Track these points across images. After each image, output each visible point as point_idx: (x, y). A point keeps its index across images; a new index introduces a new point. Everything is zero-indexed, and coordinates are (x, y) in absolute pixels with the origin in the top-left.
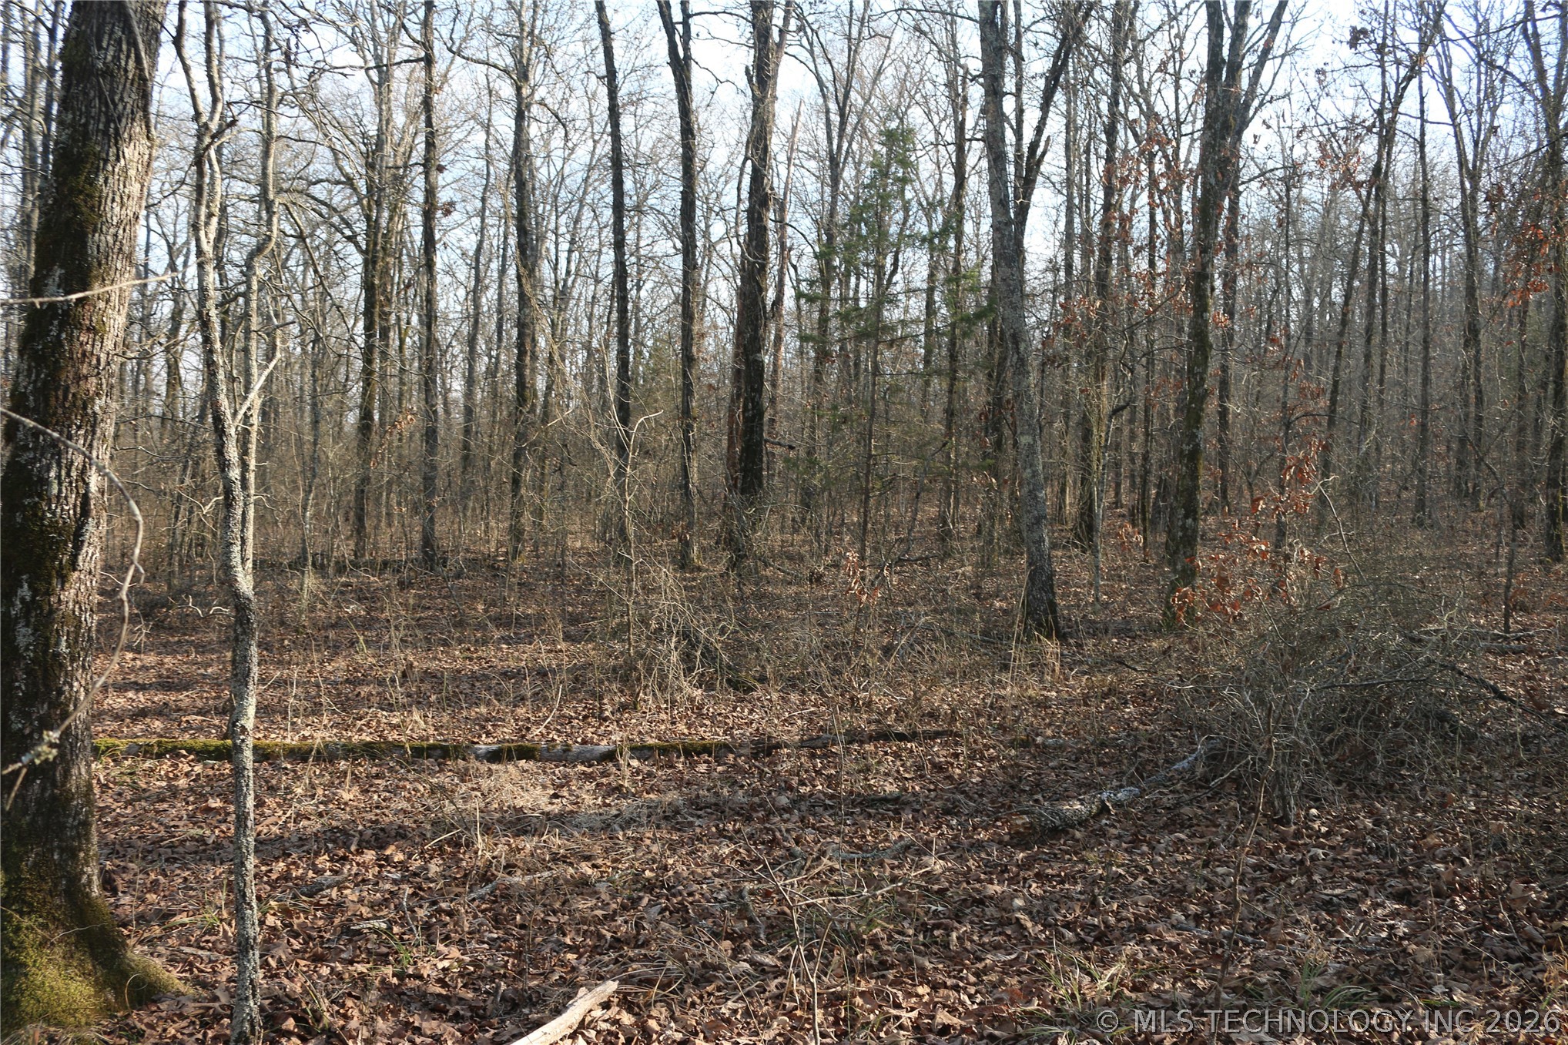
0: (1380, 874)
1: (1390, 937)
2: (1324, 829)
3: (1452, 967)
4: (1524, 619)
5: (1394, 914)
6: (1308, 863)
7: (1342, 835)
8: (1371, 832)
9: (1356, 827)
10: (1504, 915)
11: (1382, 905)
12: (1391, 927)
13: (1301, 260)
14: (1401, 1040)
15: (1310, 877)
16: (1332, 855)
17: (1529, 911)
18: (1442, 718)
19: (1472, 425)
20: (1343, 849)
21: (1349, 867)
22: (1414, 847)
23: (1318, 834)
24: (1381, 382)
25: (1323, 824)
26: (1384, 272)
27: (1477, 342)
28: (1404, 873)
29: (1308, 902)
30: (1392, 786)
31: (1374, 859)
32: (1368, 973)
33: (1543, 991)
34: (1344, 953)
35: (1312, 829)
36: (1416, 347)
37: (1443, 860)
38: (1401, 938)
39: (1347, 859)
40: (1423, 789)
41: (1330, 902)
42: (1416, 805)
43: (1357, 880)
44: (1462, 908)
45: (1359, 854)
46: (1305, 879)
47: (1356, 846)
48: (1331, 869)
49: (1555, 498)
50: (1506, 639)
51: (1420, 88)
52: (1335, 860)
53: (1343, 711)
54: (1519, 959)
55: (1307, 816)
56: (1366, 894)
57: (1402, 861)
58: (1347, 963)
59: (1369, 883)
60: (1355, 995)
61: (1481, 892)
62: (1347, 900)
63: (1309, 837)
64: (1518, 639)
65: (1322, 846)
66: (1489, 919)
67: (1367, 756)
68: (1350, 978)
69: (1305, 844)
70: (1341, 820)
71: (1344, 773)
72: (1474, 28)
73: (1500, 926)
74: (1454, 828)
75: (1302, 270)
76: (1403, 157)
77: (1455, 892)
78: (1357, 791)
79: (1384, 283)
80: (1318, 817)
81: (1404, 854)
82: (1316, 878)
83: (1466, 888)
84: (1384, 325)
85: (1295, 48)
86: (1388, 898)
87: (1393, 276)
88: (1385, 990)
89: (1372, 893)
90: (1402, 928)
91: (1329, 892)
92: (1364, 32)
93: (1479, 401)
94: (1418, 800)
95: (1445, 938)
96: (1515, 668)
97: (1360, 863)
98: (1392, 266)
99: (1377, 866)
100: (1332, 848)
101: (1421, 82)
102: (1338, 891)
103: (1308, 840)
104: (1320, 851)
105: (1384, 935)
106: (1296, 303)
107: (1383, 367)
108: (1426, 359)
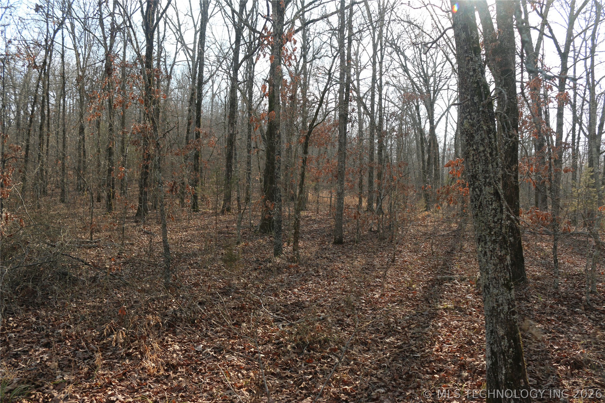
0: (38, 338)
1: (41, 362)
2: (15, 325)
3: (64, 367)
4: (98, 235)
5: (43, 353)
6: (8, 340)
7: (23, 326)
8: (35, 323)
9: (29, 322)
10: (83, 344)
11: (38, 350)
12: (42, 358)
13: (15, 95)
14: (43, 401)
15: (8, 346)
16: (18, 335)
17: (93, 340)
18: (65, 274)
19: (82, 164)
20: (23, 331)
21: (25, 338)
22: (52, 325)
23: (13, 327)
24: (47, 146)
25: (15, 323)
26: (48, 103)
27: (84, 133)
28: (47, 336)
29: (7, 356)
30: (44, 303)
31: (36, 333)
32: (30, 378)
33: (96, 367)
34: (21, 373)
35: (10, 326)
36: (61, 133)
37: (63, 328)
38: (46, 361)
39: (25, 335)
40: (56, 302)
41: (17, 354)
42: (54, 309)
43: (28, 343)
44: (69, 344)
45: (30, 332)
46: (6, 347)
47: (28, 329)
48: (17, 341)
49: (110, 191)
50: (91, 243)
51: (62, 34)
52: (19, 336)
53: (25, 276)
54: (88, 358)
55: (8, 321)
56: (32, 347)
57: (47, 331)
58: (22, 377)
59: (33, 343)
60: (24, 389)
61: (76, 337)
62: (24, 351)
63: (9, 329)
64: (95, 242)
65: (14, 332)
66: (79, 346)
67: (33, 293)
68: (23, 383)
69: (7, 333)
70: (22, 320)
71: (24, 301)
72: (83, 16)
73: (83, 348)
74: (67, 315)
75: (16, 98)
76: (57, 59)
77: (66, 339)
78: (30, 307)
79: (48, 108)
80: (13, 321)
81: (48, 328)
82: (11, 346)
83: (70, 337)
84: (48, 123)
85: (11, 6)
86: (41, 347)
87: (52, 105)
88: (37, 383)
89: (34, 347)
90: (46, 357)
91: (16, 350)
92: (41, 7)
93: (84, 155)
94: (54, 307)
95: (62, 357)
96: (93, 253)
97: (30, 335)
98: (52, 101)
99: (37, 335)
100: (18, 332)
101: (63, 32)
102: (20, 349)
103: (8, 331)
104: (13, 334)
105: (38, 362)
106: (13, 112)
107: (48, 140)
108: (64, 138)
